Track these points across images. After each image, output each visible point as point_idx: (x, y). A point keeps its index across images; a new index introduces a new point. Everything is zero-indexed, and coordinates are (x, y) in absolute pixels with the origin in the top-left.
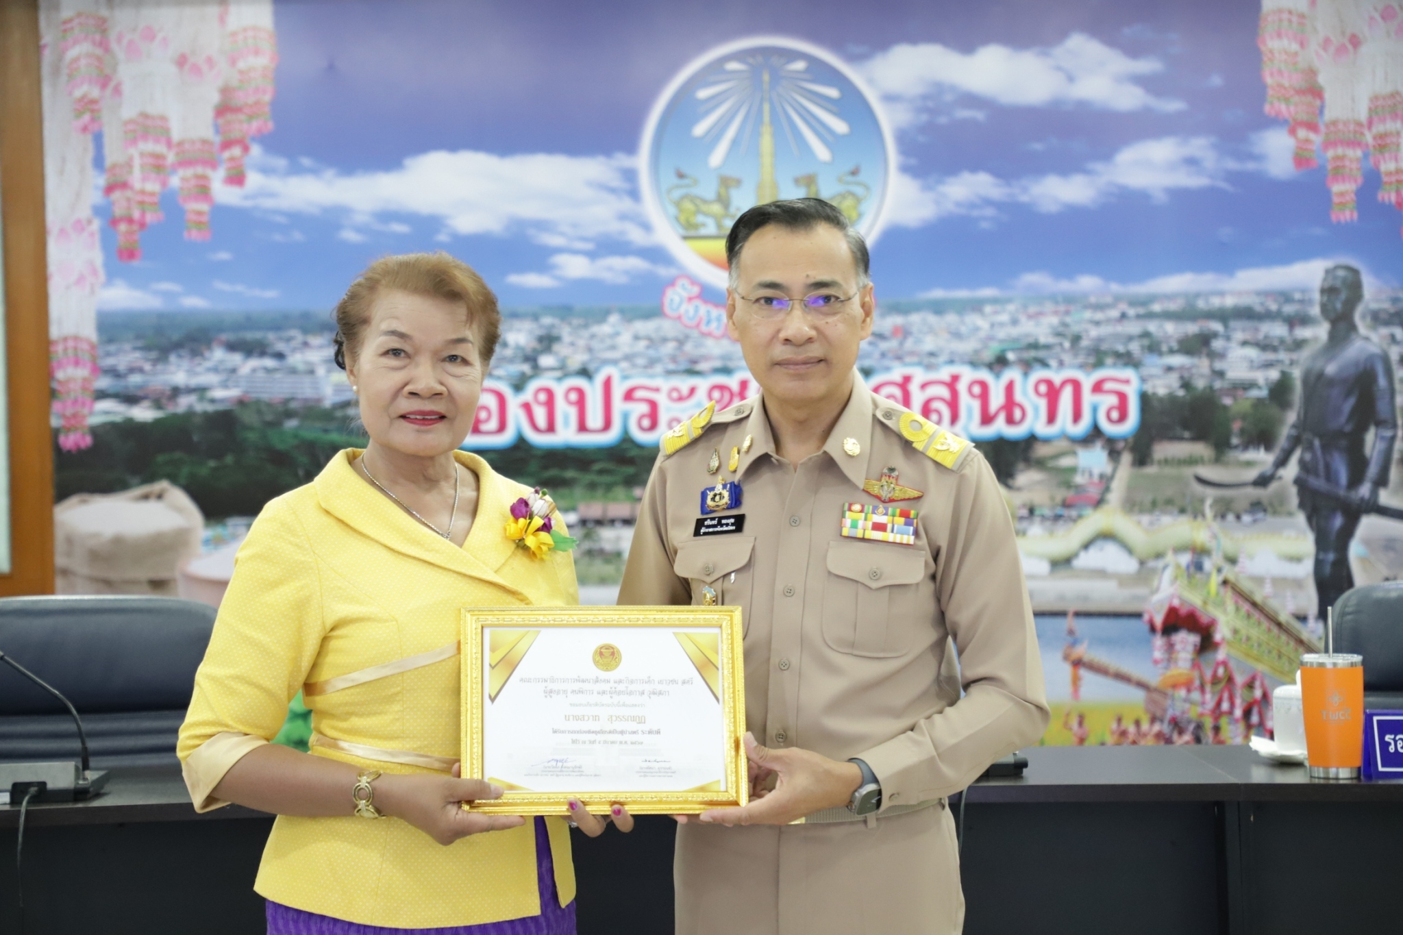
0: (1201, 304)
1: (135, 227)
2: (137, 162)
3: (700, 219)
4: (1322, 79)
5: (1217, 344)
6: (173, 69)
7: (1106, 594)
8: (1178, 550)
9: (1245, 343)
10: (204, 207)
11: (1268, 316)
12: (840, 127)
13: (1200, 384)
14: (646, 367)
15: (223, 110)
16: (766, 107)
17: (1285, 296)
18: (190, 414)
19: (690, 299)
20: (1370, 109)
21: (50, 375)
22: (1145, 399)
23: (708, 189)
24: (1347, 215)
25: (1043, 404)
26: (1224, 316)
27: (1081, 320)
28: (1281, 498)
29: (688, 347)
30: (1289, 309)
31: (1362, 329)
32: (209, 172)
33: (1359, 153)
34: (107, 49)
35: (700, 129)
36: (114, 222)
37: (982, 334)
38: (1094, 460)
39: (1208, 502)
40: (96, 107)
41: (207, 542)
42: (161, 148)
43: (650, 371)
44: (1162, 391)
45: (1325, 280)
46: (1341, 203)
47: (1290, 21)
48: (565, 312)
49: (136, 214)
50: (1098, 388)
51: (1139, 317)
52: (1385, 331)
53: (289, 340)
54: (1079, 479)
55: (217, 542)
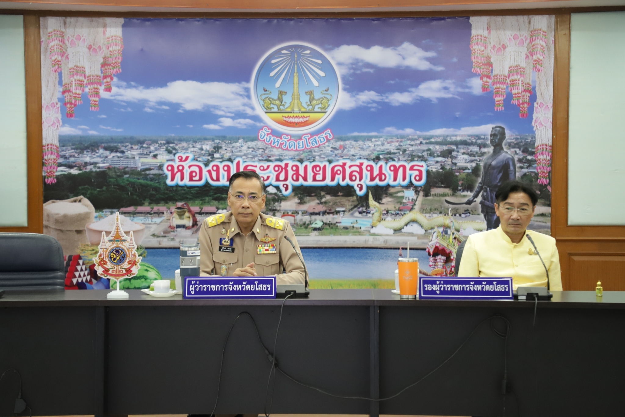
0: (449, 139)
1: (73, 106)
2: (74, 83)
3: (272, 106)
4: (492, 60)
5: (454, 154)
6: (87, 50)
7: (412, 241)
8: (439, 226)
9: (464, 153)
10: (97, 99)
11: (472, 144)
12: (322, 74)
13: (448, 167)
14: (252, 158)
15: (103, 65)
16: (296, 66)
17: (478, 137)
18: (91, 172)
19: (268, 134)
20: (509, 71)
21: (43, 158)
22: (428, 172)
23: (275, 96)
24: (500, 108)
25: (392, 173)
26: (456, 144)
27: (406, 144)
28: (475, 209)
29: (267, 151)
30: (479, 141)
31: (505, 150)
32: (99, 87)
33: (505, 86)
34: (64, 43)
35: (272, 74)
36: (65, 104)
37: (371, 148)
38: (410, 194)
39: (450, 209)
40: (59, 63)
41: (96, 217)
42: (82, 78)
43: (253, 160)
44: (434, 170)
45: (492, 131)
46: (498, 104)
47: (481, 39)
48: (223, 138)
49: (73, 102)
50: (412, 168)
51: (427, 143)
52: (513, 150)
53: (126, 147)
54: (404, 201)
55: (100, 218)
